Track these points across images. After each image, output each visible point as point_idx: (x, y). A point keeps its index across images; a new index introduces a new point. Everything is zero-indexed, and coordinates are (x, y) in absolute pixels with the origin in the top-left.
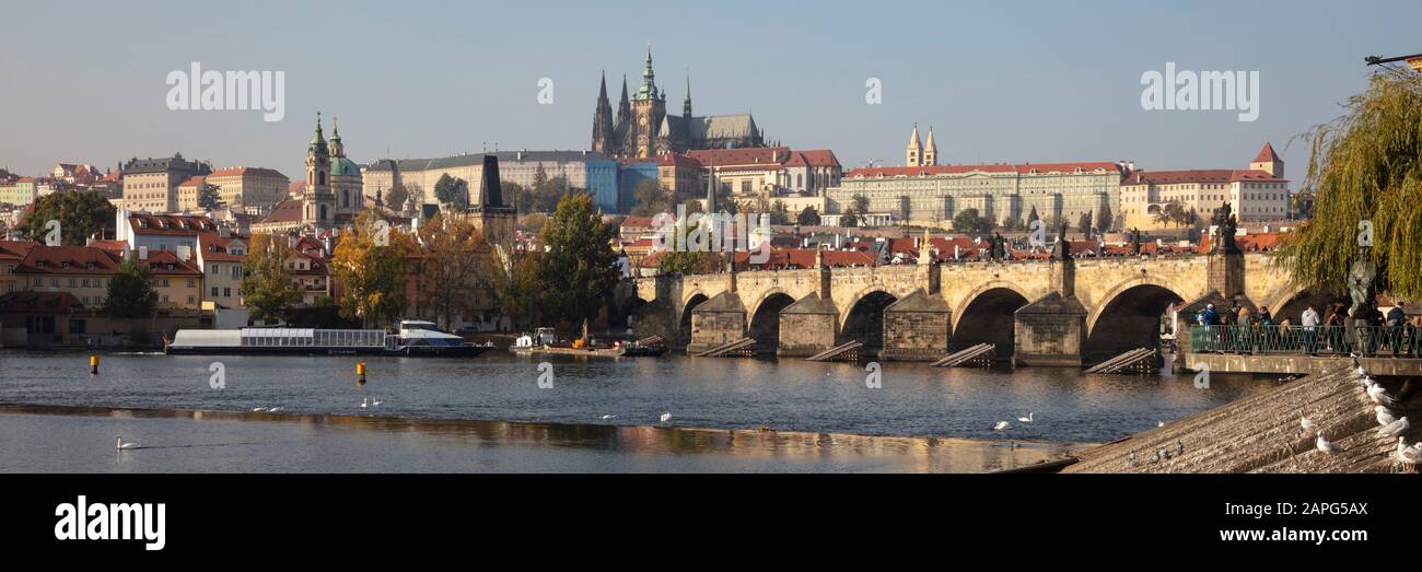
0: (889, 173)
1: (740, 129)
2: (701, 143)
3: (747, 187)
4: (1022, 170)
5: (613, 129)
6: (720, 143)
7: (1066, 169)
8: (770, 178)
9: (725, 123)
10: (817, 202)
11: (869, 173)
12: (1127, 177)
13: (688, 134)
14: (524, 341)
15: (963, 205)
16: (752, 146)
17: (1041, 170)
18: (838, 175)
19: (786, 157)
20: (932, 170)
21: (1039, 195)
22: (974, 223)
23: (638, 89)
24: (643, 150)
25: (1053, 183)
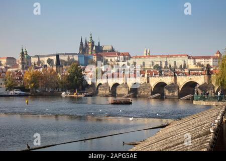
0: (140, 57)
1: (110, 48)
2: (102, 51)
3: (111, 60)
4: (168, 56)
5: (84, 48)
6: (106, 51)
7: (176, 56)
8: (116, 58)
9: (107, 47)
10: (126, 63)
11: (136, 57)
12: (189, 58)
13: (99, 49)
14: (64, 93)
15: (155, 63)
16: (112, 52)
17: (171, 56)
18: (130, 57)
19: (119, 54)
20: (149, 56)
21: (171, 62)
22: (158, 67)
23: (89, 40)
24: (90, 53)
25: (174, 59)
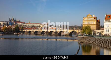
0: (28, 23)
1: (19, 21)
2: (16, 21)
3: (19, 24)
4: (35, 24)
5: (10, 20)
6: (17, 21)
7: (38, 24)
8: (21, 23)
10: (24, 25)
11: (27, 23)
12: (41, 24)
14: (14, 33)
15: (32, 25)
16: (19, 22)
17: (36, 24)
18: (25, 23)
19: (22, 22)
20: (30, 23)
21: (36, 25)
22: (33, 26)
23: (12, 18)
24: (12, 22)
25: (37, 24)
